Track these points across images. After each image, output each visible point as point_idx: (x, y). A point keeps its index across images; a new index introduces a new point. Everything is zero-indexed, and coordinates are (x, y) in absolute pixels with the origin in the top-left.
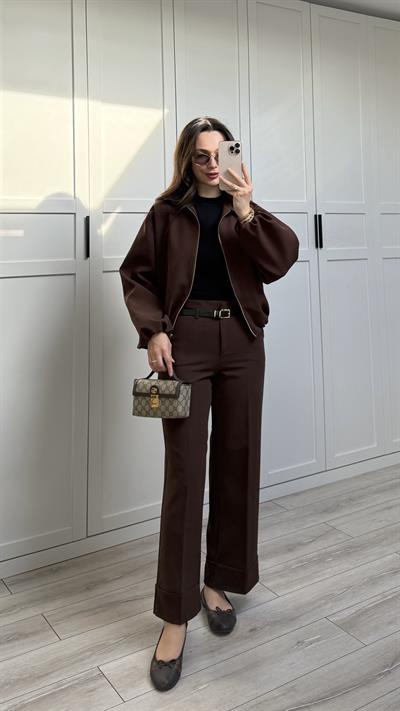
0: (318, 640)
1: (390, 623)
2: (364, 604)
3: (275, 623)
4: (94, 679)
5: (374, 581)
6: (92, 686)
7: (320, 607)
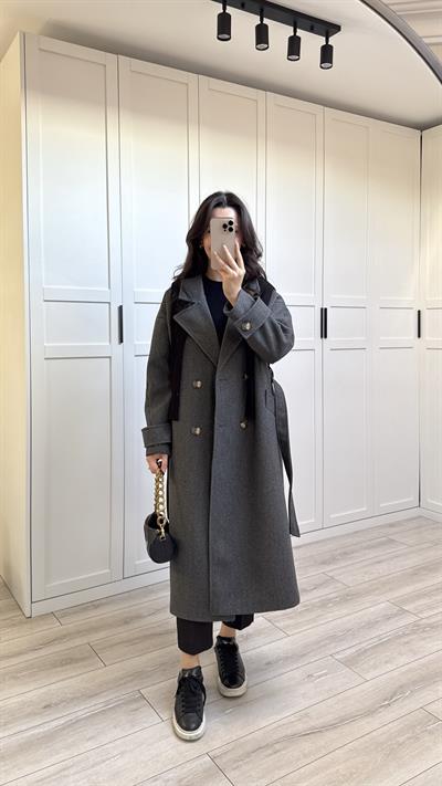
0: (326, 674)
1: (386, 662)
2: (363, 645)
3: (287, 658)
4: (135, 700)
5: (371, 625)
6: (134, 706)
7: (324, 646)
